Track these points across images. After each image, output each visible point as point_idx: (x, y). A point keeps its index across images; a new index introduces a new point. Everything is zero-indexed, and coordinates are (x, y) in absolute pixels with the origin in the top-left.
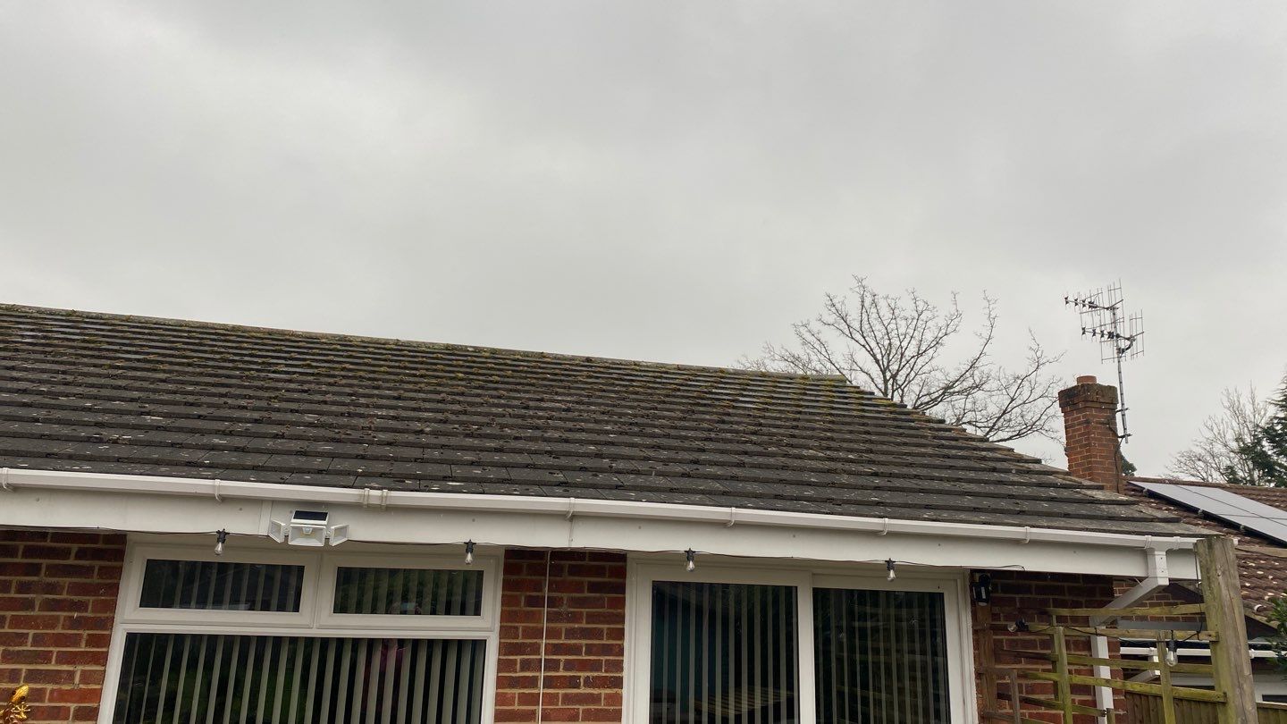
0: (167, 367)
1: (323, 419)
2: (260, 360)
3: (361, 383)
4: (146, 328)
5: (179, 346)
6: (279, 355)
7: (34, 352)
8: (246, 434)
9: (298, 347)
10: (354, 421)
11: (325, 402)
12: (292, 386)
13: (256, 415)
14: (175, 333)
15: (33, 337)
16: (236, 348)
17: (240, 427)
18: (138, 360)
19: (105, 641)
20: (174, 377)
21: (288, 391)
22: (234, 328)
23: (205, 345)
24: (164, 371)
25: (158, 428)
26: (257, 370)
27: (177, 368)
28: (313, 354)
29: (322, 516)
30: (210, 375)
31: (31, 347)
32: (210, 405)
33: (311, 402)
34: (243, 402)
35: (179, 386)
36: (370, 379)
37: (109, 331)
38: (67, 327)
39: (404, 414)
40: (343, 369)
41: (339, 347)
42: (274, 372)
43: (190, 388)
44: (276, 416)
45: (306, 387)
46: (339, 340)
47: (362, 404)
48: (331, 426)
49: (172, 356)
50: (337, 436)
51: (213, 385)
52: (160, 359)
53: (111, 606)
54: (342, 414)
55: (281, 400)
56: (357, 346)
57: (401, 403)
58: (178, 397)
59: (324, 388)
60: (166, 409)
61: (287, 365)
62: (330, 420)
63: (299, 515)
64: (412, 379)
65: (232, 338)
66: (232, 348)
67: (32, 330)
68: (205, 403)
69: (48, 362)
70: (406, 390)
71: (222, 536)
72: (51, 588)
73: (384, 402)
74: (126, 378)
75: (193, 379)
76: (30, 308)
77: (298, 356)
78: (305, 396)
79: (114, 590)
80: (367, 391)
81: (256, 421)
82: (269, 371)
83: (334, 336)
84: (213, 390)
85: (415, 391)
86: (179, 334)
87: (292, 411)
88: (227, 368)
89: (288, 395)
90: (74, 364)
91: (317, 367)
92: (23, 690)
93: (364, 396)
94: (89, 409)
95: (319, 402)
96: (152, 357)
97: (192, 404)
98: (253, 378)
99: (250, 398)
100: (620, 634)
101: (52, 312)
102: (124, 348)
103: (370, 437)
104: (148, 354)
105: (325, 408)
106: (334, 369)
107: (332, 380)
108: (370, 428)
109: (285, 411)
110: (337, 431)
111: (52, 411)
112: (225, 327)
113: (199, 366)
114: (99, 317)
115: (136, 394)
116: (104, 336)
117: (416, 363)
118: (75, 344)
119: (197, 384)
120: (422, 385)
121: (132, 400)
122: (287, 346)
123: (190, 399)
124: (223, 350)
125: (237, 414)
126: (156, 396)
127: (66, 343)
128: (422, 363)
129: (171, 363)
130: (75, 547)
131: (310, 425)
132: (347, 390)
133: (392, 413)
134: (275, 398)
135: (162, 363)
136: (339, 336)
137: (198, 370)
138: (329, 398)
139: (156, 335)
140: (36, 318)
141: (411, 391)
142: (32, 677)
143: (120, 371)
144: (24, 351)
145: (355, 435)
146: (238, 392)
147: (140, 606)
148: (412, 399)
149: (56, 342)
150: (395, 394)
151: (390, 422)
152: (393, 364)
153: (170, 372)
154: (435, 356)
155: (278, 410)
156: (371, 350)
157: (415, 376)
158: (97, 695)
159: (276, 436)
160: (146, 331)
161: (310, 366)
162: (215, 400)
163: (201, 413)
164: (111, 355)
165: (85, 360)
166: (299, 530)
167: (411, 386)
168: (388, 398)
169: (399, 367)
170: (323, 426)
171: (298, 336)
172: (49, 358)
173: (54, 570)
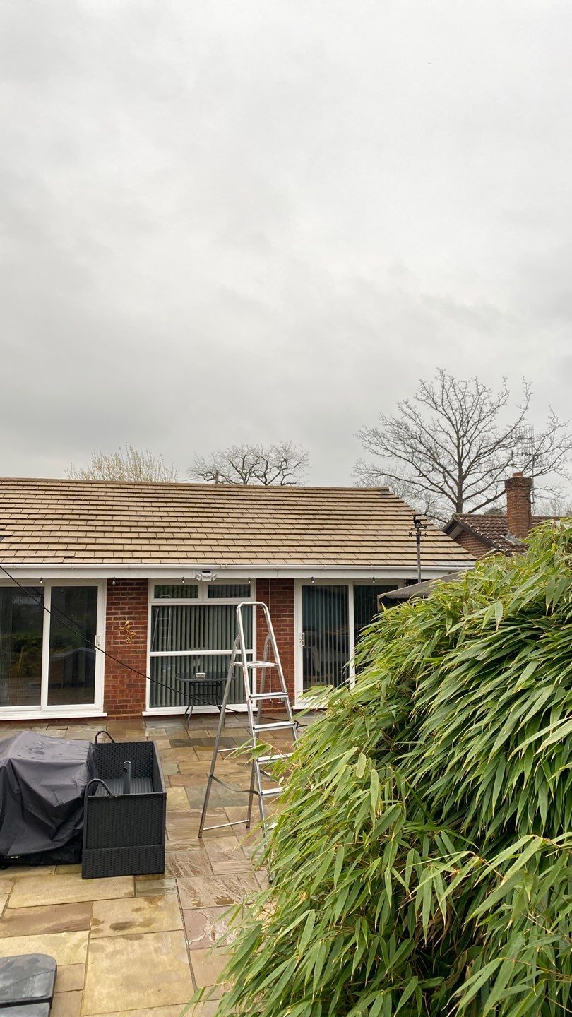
19: (147, 608)
29: (209, 572)
53: (147, 599)
63: (204, 572)
71: (183, 579)
72: (130, 594)
79: (147, 594)
92: (127, 622)
100: (293, 602)
130: (135, 582)
142: (129, 618)
147: (155, 598)
158: (146, 623)
166: (205, 577)
173: (130, 589)
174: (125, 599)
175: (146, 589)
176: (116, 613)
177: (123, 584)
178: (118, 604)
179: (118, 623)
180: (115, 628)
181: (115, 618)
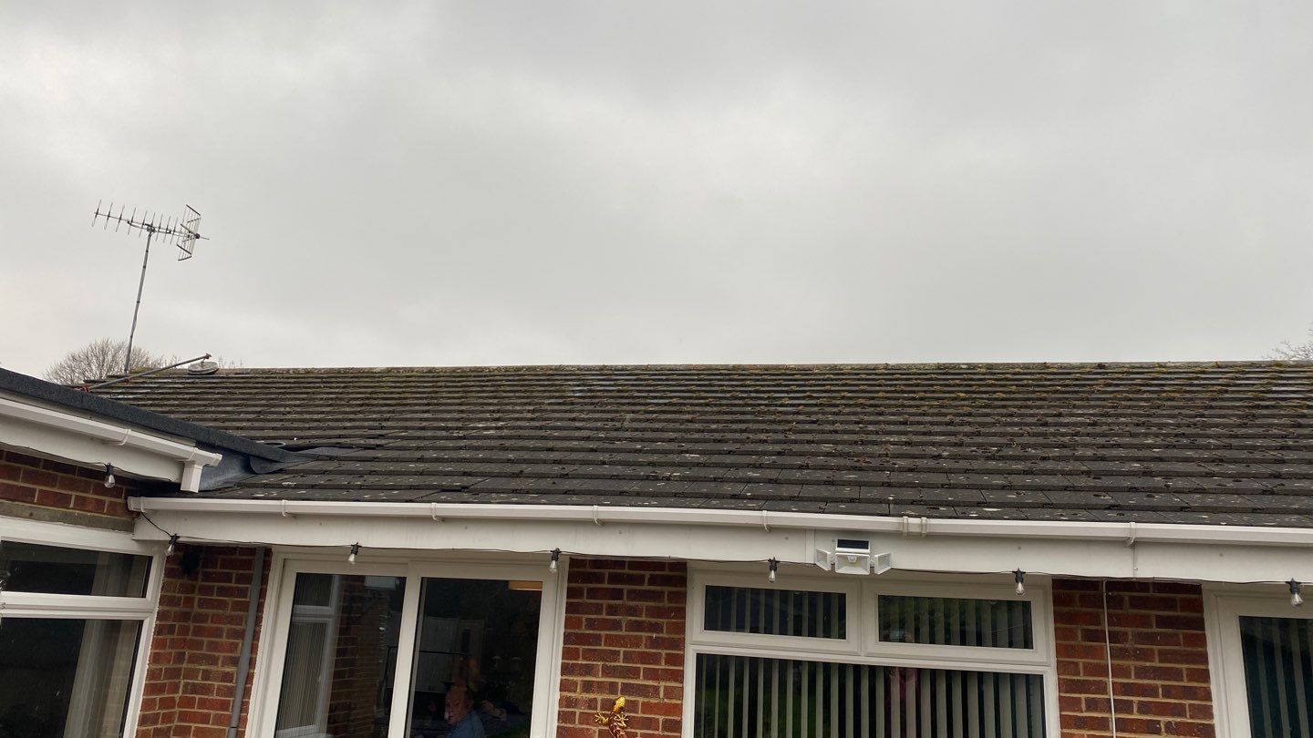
0: (690, 408)
1: (840, 447)
2: (765, 395)
3: (864, 410)
4: (662, 375)
5: (694, 388)
6: (780, 388)
7: (586, 404)
8: (772, 466)
9: (795, 380)
10: (870, 449)
11: (836, 432)
12: (801, 417)
13: (778, 448)
14: (687, 377)
15: (581, 391)
16: (741, 386)
17: (767, 460)
18: (665, 404)
19: (680, 660)
20: (697, 416)
21: (798, 422)
22: (735, 368)
23: (714, 386)
24: (689, 413)
25: (698, 465)
26: (766, 405)
27: (697, 408)
28: (811, 386)
29: (864, 545)
30: (726, 413)
31: (581, 400)
32: (736, 441)
33: (823, 432)
34: (763, 436)
35: (705, 425)
36: (871, 406)
37: (635, 380)
38: (603, 380)
39: (915, 439)
40: (843, 398)
41: (832, 376)
42: (781, 405)
43: (714, 426)
44: (796, 448)
45: (814, 418)
46: (830, 370)
47: (871, 431)
48: (848, 455)
49: (691, 398)
50: (858, 464)
51: (733, 422)
52: (682, 401)
53: (681, 629)
54: (856, 443)
55: (796, 432)
56: (849, 374)
57: (910, 429)
58: (707, 435)
59: (831, 418)
60: (700, 447)
61: (790, 398)
62: (847, 449)
63: (842, 544)
64: (912, 403)
65: (736, 377)
66: (737, 386)
67: (578, 386)
68: (731, 439)
69: (598, 412)
70: (910, 415)
71: (774, 564)
72: (632, 611)
73: (892, 428)
74: (660, 421)
75: (713, 417)
76: (572, 367)
77: (798, 389)
78: (814, 427)
79: (681, 613)
80: (872, 418)
81: (779, 454)
82: (776, 405)
83: (825, 366)
84: (734, 426)
85: (920, 415)
86: (691, 377)
87: (808, 442)
88: (739, 405)
89: (800, 427)
90: (617, 412)
91: (818, 398)
92: (621, 702)
93: (871, 423)
94: (639, 451)
95: (831, 432)
96: (674, 400)
97: (719, 441)
98: (764, 413)
99: (767, 431)
101: (589, 369)
102: (651, 394)
103: (890, 465)
104: (671, 398)
105: (838, 437)
106: (834, 398)
107: (835, 410)
108: (887, 455)
109: (802, 442)
110: (856, 459)
111: (614, 454)
112: (726, 368)
113: (715, 405)
114: (624, 369)
115: (672, 435)
116: (633, 385)
117: (911, 385)
118: (613, 394)
119: (718, 422)
120: (926, 408)
121: (671, 440)
122: (785, 380)
123: (717, 436)
124: (730, 389)
125: (761, 448)
126: (688, 436)
127: (606, 394)
128: (918, 385)
129: (692, 405)
130: (647, 574)
131: (828, 454)
132: (853, 418)
133: (904, 439)
134: (789, 430)
135: (685, 405)
136: (829, 365)
137: (715, 409)
138: (838, 427)
139: (672, 380)
140: (578, 375)
141: (915, 415)
142: (627, 690)
143: (654, 416)
144: (578, 404)
145: (875, 463)
146: (755, 426)
147: (705, 629)
148: (919, 423)
149: (599, 394)
150: (901, 419)
151: (905, 448)
152: (889, 388)
153: (694, 412)
154: (928, 376)
155: (795, 442)
156: (863, 376)
157: (914, 399)
158: (678, 709)
159: (801, 467)
160: (664, 377)
161: (811, 397)
162: (737, 436)
163: (731, 449)
164: (643, 401)
165: (624, 408)
166: (843, 558)
167: (914, 410)
168: (894, 423)
169: (896, 392)
170: (841, 455)
171: (792, 369)
172: (598, 408)
173: (634, 595)
174: (617, 626)
175: (681, 598)
176: (588, 670)
177: (615, 578)
178: (597, 639)
179: (591, 704)
180: (586, 718)
181: (588, 687)
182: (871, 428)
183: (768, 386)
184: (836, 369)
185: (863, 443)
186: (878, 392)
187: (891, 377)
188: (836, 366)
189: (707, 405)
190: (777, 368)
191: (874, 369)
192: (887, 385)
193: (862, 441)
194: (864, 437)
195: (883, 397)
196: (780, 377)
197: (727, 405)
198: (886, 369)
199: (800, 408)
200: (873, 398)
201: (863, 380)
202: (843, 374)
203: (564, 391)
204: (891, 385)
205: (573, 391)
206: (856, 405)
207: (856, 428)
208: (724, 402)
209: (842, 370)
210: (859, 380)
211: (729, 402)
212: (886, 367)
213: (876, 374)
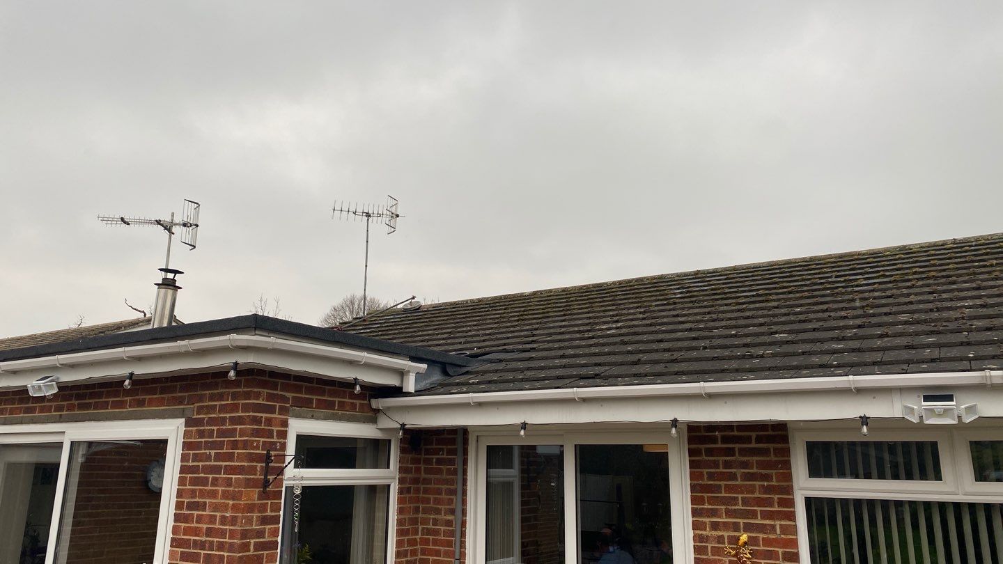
0: (775, 297)
1: (916, 316)
2: (842, 279)
3: (936, 282)
4: (748, 272)
5: (777, 280)
6: (855, 272)
7: (686, 303)
8: (855, 337)
9: (868, 263)
10: (945, 314)
11: (911, 303)
12: (877, 294)
13: (858, 322)
14: (771, 272)
15: (681, 293)
16: (819, 273)
17: (849, 333)
18: (753, 296)
19: (791, 503)
20: (783, 303)
21: (874, 298)
22: (812, 259)
23: (795, 276)
24: (774, 300)
25: (787, 342)
26: (843, 287)
27: (781, 296)
28: (883, 266)
29: (950, 398)
30: (808, 297)
31: (682, 300)
32: (819, 320)
33: (899, 304)
34: (843, 314)
35: (790, 309)
36: (943, 277)
37: (726, 279)
38: (698, 282)
39: (990, 301)
40: (915, 273)
41: (902, 256)
42: (857, 286)
43: (798, 310)
44: (874, 320)
45: (889, 293)
46: (900, 250)
47: (946, 298)
48: (925, 321)
49: (775, 288)
50: (935, 329)
51: (815, 304)
52: (767, 292)
53: (788, 477)
54: (931, 310)
55: (873, 307)
56: (918, 252)
57: (983, 293)
58: (792, 318)
59: (905, 291)
60: (787, 328)
61: (865, 279)
62: (923, 316)
63: (927, 398)
64: (983, 270)
65: (813, 267)
66: (816, 274)
67: (678, 289)
68: (815, 319)
69: (697, 308)
70: (982, 280)
71: (864, 420)
72: (745, 465)
73: (965, 294)
74: (750, 310)
75: (797, 302)
76: (672, 274)
77: (871, 270)
78: (890, 300)
79: (787, 465)
80: (945, 287)
81: (859, 327)
82: (852, 286)
83: (895, 248)
84: (816, 308)
85: (992, 279)
86: (773, 272)
87: (886, 314)
88: (819, 290)
89: (877, 302)
90: (713, 306)
91: (891, 276)
93: (944, 292)
94: (735, 336)
95: (906, 304)
96: (761, 292)
97: (804, 321)
98: (842, 294)
99: (846, 309)
101: (686, 275)
102: (740, 289)
103: (967, 326)
104: (758, 290)
105: (914, 307)
106: (907, 274)
107: (909, 284)
108: (963, 318)
109: (880, 315)
110: (933, 324)
111: (713, 340)
112: (804, 260)
113: (797, 292)
114: (715, 271)
115: (761, 320)
116: (724, 284)
117: (981, 255)
118: (707, 293)
119: (801, 305)
120: (997, 273)
121: (761, 325)
122: (858, 264)
123: (802, 317)
124: (810, 277)
125: (842, 323)
126: (776, 320)
127: (701, 293)
128: (987, 254)
129: (777, 294)
130: (754, 435)
131: (906, 323)
132: (927, 289)
133: (978, 302)
134: (867, 306)
135: (770, 294)
136: (898, 247)
137: (798, 295)
138: (912, 298)
139: (758, 276)
140: (677, 280)
141: (987, 280)
142: (748, 528)
143: (744, 306)
144: (679, 303)
145: (952, 326)
146: (836, 306)
147: (811, 476)
148: (992, 287)
149: (696, 293)
150: (974, 285)
151: (980, 310)
152: (959, 260)
153: (779, 300)
154: (997, 245)
155: (874, 315)
156: (933, 252)
157: (985, 266)
158: (794, 543)
159: (881, 336)
160: (750, 274)
161: (884, 276)
162: (820, 315)
163: (814, 326)
164: (733, 295)
165: (719, 302)
166: (931, 411)
167: (986, 276)
168: (968, 289)
169: (966, 262)
170: (918, 322)
171: (864, 254)
172: (696, 305)
173: (743, 452)
174: (733, 477)
175: (786, 452)
176: (714, 513)
177: (726, 440)
178: (717, 489)
179: (720, 539)
180: (716, 551)
181: (715, 526)
182: (944, 296)
183: (844, 271)
184: (906, 250)
185: (938, 310)
186: (948, 264)
187: (960, 250)
188: (905, 246)
189: (790, 292)
190: (851, 255)
191: (942, 245)
192: (956, 258)
193: (937, 308)
194: (939, 305)
195: (954, 269)
196: (854, 262)
197: (808, 291)
198: (954, 244)
199: (875, 286)
200: (944, 270)
201: (933, 255)
202: (912, 253)
203: (667, 295)
204: (960, 257)
205: (674, 293)
206: (928, 278)
207: (931, 297)
208: (805, 288)
209: (911, 249)
210: (928, 256)
211: (809, 288)
212: (954, 241)
213: (945, 249)
